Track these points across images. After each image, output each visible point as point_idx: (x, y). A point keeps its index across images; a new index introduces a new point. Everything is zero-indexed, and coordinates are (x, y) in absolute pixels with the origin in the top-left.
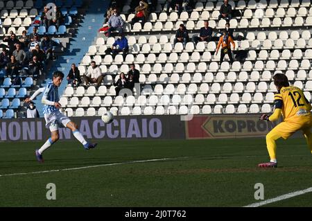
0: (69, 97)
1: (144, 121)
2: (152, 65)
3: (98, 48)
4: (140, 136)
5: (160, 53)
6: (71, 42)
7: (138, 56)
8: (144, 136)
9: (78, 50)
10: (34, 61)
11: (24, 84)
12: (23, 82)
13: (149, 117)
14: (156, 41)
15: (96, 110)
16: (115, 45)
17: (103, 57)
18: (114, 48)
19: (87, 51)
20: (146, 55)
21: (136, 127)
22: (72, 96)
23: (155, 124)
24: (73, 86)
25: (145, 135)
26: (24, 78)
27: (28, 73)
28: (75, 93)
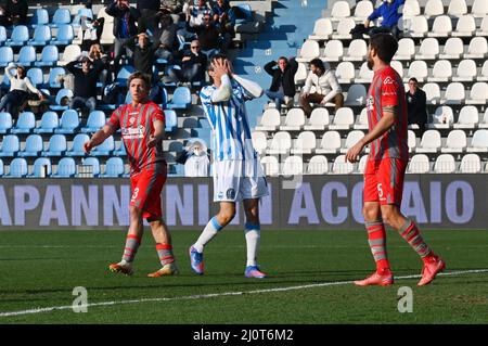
0: (270, 133)
1: (435, 187)
2: (455, 62)
3: (335, 23)
4: (426, 221)
5: (474, 36)
6: (276, 11)
7: (423, 43)
8: (433, 221)
9: (292, 29)
10: (194, 51)
11: (170, 102)
12: (168, 97)
13: (446, 179)
14: (465, 11)
15: (329, 161)
16: (373, 18)
17: (346, 43)
18: (372, 24)
19: (311, 31)
20: (442, 41)
21: (418, 199)
22: (277, 130)
23: (459, 192)
24: (279, 108)
25: (436, 218)
26: (171, 90)
27: (180, 77)
28: (282, 123)
